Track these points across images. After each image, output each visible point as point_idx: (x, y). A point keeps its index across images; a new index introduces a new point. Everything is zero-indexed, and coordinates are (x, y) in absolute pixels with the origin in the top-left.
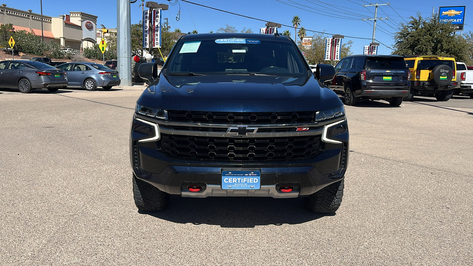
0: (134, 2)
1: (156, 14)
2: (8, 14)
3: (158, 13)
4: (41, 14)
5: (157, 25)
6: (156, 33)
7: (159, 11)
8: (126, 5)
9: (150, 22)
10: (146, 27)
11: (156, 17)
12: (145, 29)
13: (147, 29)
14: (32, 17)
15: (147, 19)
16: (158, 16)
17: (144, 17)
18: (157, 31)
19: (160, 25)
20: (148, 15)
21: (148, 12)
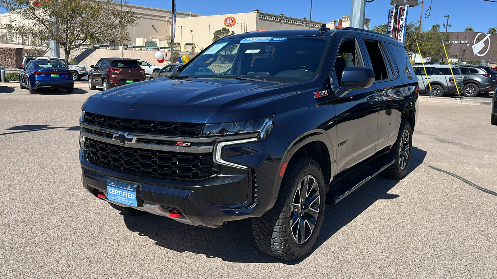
0: (372, 1)
1: (402, 12)
2: (285, 23)
3: (404, 11)
4: (309, 20)
5: (401, 24)
6: (399, 33)
7: (406, 8)
8: (360, 5)
9: (395, 21)
10: (390, 28)
11: (402, 15)
12: (389, 30)
13: (391, 30)
14: (306, 24)
15: (392, 19)
16: (404, 14)
17: (390, 17)
18: (401, 31)
19: (405, 24)
20: (394, 14)
21: (394, 11)
